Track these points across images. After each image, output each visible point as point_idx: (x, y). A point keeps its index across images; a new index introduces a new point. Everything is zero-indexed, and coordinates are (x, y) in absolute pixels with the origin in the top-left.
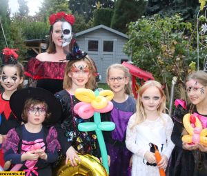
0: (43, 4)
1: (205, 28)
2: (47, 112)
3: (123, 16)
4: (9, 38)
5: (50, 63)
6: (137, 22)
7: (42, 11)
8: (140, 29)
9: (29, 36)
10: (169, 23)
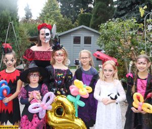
0: (42, 11)
1: (150, 27)
2: (40, 77)
3: (99, 19)
4: (18, 36)
5: (38, 52)
6: (106, 24)
7: (42, 16)
8: (107, 28)
9: (32, 34)
10: (127, 24)
